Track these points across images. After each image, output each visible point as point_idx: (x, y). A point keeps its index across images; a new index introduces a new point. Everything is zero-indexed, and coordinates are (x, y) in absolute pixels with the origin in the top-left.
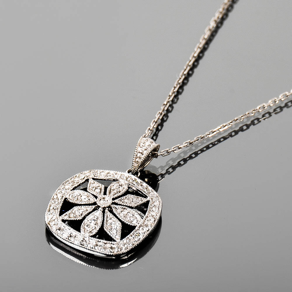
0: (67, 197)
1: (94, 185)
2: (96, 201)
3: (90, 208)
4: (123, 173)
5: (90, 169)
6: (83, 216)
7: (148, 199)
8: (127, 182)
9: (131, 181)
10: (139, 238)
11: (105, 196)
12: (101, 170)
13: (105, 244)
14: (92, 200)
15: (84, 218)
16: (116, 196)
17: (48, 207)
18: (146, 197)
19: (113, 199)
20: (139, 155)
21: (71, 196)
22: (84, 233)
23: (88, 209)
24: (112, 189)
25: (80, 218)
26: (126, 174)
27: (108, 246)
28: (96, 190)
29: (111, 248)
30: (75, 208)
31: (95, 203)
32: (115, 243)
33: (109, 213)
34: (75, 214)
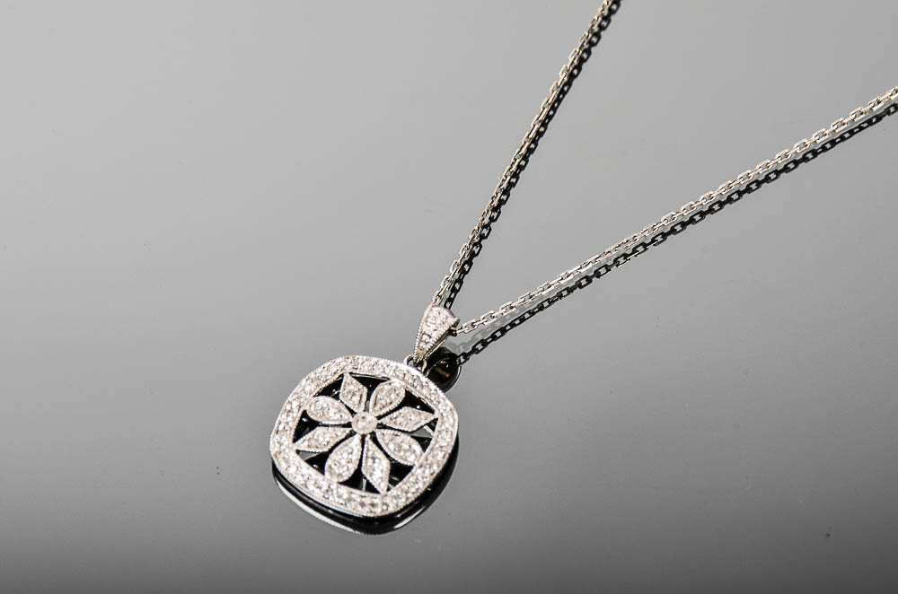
0: (307, 408)
1: (352, 387)
2: (351, 420)
3: (342, 433)
4: (399, 364)
5: (347, 353)
6: (329, 447)
7: (436, 415)
8: (404, 383)
9: (410, 381)
10: (417, 487)
11: (366, 413)
12: (365, 358)
13: (362, 497)
14: (347, 417)
15: (331, 451)
16: (384, 411)
17: (276, 425)
18: (432, 411)
19: (379, 418)
20: (425, 337)
21: (313, 407)
22: (329, 478)
23: (339, 434)
24: (379, 397)
25: (326, 450)
26: (404, 367)
27: (367, 501)
28: (354, 399)
29: (373, 505)
30: (319, 430)
31: (349, 425)
32: (378, 496)
33: (371, 443)
34: (318, 440)
